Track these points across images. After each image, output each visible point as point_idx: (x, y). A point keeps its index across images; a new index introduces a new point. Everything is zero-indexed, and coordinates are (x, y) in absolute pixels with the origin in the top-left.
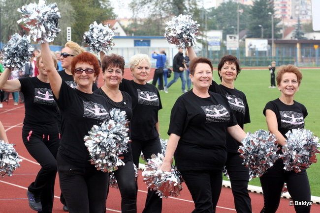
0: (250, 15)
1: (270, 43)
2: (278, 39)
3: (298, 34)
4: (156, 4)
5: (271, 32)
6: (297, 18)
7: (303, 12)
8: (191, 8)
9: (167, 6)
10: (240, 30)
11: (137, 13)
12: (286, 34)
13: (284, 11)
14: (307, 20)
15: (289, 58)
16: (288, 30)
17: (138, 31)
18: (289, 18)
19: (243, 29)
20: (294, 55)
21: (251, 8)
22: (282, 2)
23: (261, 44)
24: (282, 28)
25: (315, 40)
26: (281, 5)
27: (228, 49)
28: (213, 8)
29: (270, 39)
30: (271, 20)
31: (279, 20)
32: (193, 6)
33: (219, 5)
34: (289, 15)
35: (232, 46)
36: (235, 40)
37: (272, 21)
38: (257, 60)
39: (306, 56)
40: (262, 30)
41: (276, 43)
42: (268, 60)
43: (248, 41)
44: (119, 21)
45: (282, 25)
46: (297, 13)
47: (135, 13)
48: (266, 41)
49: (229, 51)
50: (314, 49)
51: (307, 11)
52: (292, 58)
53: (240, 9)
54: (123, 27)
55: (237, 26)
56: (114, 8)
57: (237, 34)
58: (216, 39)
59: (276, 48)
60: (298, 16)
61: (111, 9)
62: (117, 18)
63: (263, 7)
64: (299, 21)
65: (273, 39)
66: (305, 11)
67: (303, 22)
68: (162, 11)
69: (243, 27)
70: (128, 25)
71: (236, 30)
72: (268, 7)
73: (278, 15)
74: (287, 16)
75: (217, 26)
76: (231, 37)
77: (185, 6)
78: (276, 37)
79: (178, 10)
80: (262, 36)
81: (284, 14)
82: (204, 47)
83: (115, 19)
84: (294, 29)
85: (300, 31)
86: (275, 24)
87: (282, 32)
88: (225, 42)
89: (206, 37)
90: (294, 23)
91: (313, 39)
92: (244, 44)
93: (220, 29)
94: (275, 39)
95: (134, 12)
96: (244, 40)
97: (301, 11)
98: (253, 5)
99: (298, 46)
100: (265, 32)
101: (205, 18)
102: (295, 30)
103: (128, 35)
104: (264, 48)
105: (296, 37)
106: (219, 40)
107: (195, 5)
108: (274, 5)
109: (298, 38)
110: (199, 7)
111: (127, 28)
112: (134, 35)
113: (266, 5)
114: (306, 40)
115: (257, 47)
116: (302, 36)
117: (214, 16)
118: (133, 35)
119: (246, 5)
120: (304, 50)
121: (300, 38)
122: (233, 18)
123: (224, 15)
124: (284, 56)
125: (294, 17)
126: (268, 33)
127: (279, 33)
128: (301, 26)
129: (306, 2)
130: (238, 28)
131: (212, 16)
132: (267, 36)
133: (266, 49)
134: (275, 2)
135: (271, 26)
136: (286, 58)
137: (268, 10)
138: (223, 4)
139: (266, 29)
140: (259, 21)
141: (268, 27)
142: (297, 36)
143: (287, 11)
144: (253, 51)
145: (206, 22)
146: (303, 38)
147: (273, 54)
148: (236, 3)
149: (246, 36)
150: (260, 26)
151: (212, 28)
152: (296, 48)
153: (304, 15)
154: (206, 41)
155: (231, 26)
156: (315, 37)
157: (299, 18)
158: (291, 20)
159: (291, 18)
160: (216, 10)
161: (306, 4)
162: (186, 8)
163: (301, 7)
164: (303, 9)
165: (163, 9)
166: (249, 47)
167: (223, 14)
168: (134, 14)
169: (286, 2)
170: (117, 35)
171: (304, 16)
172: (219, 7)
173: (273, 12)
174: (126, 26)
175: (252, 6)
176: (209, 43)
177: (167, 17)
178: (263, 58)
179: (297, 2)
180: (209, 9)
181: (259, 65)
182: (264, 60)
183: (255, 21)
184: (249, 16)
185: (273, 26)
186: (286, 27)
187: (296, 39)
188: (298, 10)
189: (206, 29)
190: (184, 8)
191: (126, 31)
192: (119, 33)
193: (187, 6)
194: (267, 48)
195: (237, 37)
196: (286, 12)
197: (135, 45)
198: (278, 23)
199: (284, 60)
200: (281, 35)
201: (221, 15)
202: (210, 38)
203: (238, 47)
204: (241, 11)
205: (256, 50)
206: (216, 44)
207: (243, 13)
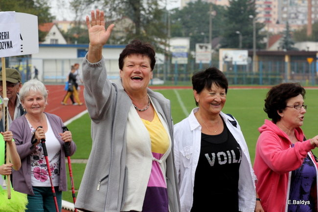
0: (226, 18)
1: (250, 55)
2: (262, 50)
3: (286, 44)
4: (106, 3)
5: (252, 40)
6: (284, 23)
7: (293, 16)
8: (150, 9)
9: (121, 5)
10: (213, 38)
11: (82, 15)
12: (271, 43)
13: (268, 14)
14: (299, 26)
15: (275, 75)
16: (273, 38)
17: (82, 37)
18: (274, 22)
19: (216, 37)
20: (283, 70)
21: (226, 9)
22: (266, 2)
23: (239, 57)
24: (265, 36)
25: (309, 52)
26: (264, 6)
27: (198, 61)
28: (176, 10)
29: (251, 50)
30: (252, 25)
31: (263, 25)
32: (153, 6)
33: (185, 5)
34: (274, 19)
35: (203, 58)
36: (206, 51)
37: (254, 26)
38: (236, 77)
39: (298, 72)
40: (241, 38)
41: (259, 55)
42: (248, 76)
43: (223, 52)
44: (57, 25)
45: (266, 32)
46: (285, 16)
47: (79, 14)
48: (245, 53)
49: (198, 64)
50: (307, 63)
51: (298, 14)
52: (279, 75)
53: (212, 11)
54: (62, 32)
55: (208, 32)
56: (50, 8)
57: (208, 43)
58: (182, 50)
59: (259, 61)
60: (286, 20)
61: (47, 9)
62: (54, 21)
63: (242, 8)
64: (288, 27)
65: (254, 50)
66: (296, 14)
67: (293, 28)
68: (113, 13)
69: (216, 34)
70: (69, 30)
71: (208, 37)
72: (249, 7)
73: (261, 18)
74: (271, 20)
75: (183, 32)
76: (201, 47)
77: (142, 6)
78: (258, 47)
79: (133, 11)
80: (241, 45)
81: (268, 17)
82: (166, 59)
83: (51, 22)
84: (281, 37)
85: (290, 40)
86: (257, 30)
87: (266, 40)
88: (193, 53)
89: (169, 46)
90: (282, 29)
91: (306, 50)
92: (218, 55)
93: (186, 36)
94: (257, 50)
95: (76, 12)
96: (217, 51)
97: (290, 14)
98: (229, 6)
99: (287, 59)
100: (244, 40)
101: (167, 22)
102: (283, 39)
103: (69, 43)
104: (244, 60)
105: (283, 48)
106: (186, 50)
107: (156, 4)
108: (256, 6)
109: (287, 49)
110: (160, 8)
111: (68, 32)
112: (78, 42)
113: (245, 6)
114: (296, 51)
115: (234, 60)
116: (292, 46)
117: (179, 19)
118: (76, 43)
119: (219, 6)
120: (295, 65)
121: (289, 49)
122: (203, 22)
123: (191, 18)
124: (270, 72)
125: (281, 22)
126: (248, 41)
127: (262, 42)
128: (291, 33)
129: (296, 2)
130: (210, 35)
131: (177, 19)
132: (247, 46)
133: (245, 63)
134: (257, 2)
135: (252, 33)
136: (272, 74)
137: (249, 12)
138: (190, 4)
139: (246, 37)
140: (237, 26)
141: (248, 34)
142: (285, 46)
143: (272, 13)
144: (229, 64)
145: (169, 27)
146: (293, 48)
147: (255, 69)
148: (206, 3)
149: (219, 45)
150: (238, 32)
151: (177, 35)
152: (284, 61)
153: (293, 18)
154: (169, 51)
155: (200, 32)
156: (308, 48)
157: (287, 23)
158: (277, 25)
159: (278, 23)
160: (181, 12)
161: (296, 5)
162: (144, 9)
163: (290, 8)
164: (292, 11)
165: (115, 9)
166: (224, 59)
167: (190, 16)
168: (77, 16)
169: (270, 3)
170: (54, 43)
171: (294, 20)
172: (185, 8)
173: (255, 14)
174: (66, 31)
175: (227, 7)
176: (174, 54)
177: (119, 20)
178: (242, 74)
179: (285, 3)
180: (172, 10)
181: (238, 83)
182: (244, 76)
183: (231, 26)
184: (223, 19)
185: (254, 33)
186: (271, 34)
187: (285, 50)
188: (286, 13)
189: (169, 35)
190: (141, 8)
191: (66, 36)
192: (57, 40)
193: (145, 6)
194: (248, 61)
195: (210, 46)
196: (270, 16)
197: (79, 56)
198: (260, 29)
199: (270, 77)
200: (265, 45)
201: (188, 18)
202: (175, 47)
203: (210, 59)
204: (213, 13)
205: (233, 63)
206: (181, 55)
207: (216, 16)
